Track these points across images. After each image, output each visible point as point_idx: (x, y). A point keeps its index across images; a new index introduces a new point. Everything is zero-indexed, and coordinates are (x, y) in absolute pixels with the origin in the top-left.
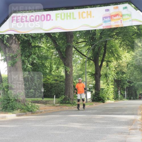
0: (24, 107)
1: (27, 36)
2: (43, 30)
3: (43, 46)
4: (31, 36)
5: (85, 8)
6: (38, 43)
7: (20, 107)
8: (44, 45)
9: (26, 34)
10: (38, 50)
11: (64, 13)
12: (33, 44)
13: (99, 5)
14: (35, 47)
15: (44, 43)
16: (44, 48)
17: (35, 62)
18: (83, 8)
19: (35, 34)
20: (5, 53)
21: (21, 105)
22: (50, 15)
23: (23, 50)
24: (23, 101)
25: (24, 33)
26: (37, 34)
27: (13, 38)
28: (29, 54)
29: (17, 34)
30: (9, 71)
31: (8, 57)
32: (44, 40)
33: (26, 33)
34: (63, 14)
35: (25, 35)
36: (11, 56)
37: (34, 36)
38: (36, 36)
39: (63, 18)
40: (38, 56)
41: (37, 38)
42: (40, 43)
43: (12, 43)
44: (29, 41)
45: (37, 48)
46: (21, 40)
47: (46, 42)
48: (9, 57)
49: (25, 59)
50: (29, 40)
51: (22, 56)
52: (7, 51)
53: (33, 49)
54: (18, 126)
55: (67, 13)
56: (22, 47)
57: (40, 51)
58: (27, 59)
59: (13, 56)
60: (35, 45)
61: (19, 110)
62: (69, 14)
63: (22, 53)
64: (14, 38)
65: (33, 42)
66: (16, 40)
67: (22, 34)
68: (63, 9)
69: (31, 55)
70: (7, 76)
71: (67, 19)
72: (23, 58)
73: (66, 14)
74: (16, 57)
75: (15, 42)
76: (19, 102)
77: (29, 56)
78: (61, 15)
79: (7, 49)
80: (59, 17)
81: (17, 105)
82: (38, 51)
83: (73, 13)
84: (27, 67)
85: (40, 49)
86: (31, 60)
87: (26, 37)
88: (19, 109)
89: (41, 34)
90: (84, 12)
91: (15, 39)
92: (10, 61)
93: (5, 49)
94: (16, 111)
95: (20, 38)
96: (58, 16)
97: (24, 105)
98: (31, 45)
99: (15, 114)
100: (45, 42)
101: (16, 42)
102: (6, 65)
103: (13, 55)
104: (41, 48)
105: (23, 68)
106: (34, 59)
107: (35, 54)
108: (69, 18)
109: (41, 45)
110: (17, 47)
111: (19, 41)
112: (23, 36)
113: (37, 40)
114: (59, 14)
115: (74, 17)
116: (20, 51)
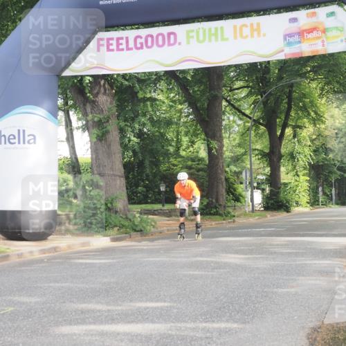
0: (126, 223)
1: (127, 78)
2: (162, 64)
3: (160, 97)
4: (136, 77)
5: (248, 16)
6: (150, 92)
7: (118, 223)
8: (162, 95)
9: (126, 74)
10: (152, 106)
11: (203, 28)
12: (140, 95)
13: (275, 9)
14: (145, 100)
15: (162, 91)
16: (164, 102)
17: (145, 130)
18: (243, 17)
19: (145, 73)
20: (85, 114)
21: (120, 219)
22: (174, 34)
23: (121, 107)
24: (125, 210)
25: (121, 73)
26: (149, 73)
27: (100, 83)
28: (133, 116)
29: (108, 75)
30: (95, 150)
31: (91, 122)
32: (162, 85)
33: (125, 72)
34: (201, 31)
35: (124, 76)
36: (96, 119)
37: (143, 78)
38: (146, 77)
39: (201, 38)
40: (151, 120)
41: (149, 82)
42: (154, 92)
43: (98, 93)
44: (131, 88)
45: (148, 103)
46: (117, 87)
47: (168, 89)
48: (94, 122)
49: (126, 125)
50: (133, 87)
51: (118, 119)
52: (89, 109)
53: (142, 104)
54: (115, 261)
55: (210, 29)
56: (119, 100)
57: (155, 109)
58: (129, 124)
59: (100, 121)
60: (144, 97)
61: (116, 229)
62: (213, 31)
63: (120, 114)
64: (102, 82)
65: (141, 89)
66: (107, 86)
67: (118, 75)
68: (200, 20)
69: (137, 116)
70: (90, 161)
71: (210, 41)
72: (122, 124)
73: (207, 31)
74: (108, 121)
75: (105, 90)
76: (116, 212)
77: (133, 120)
78: (198, 32)
79: (88, 105)
80: (193, 37)
81: (113, 219)
82: (150, 109)
83: (222, 28)
84: (129, 141)
85: (156, 104)
86: (137, 126)
87: (127, 80)
88: (116, 226)
89: (157, 73)
90: (246, 26)
91: (104, 85)
92: (95, 131)
93: (85, 105)
94: (109, 232)
95: (114, 83)
96: (191, 34)
97: (127, 218)
98: (137, 97)
99: (107, 236)
100: (165, 90)
101: (107, 92)
102: (88, 139)
103: (102, 117)
104: (158, 102)
105: (121, 144)
106: (144, 125)
107: (144, 115)
108: (213, 38)
109: (156, 97)
110: (109, 100)
111: (112, 89)
112: (120, 79)
113: (149, 85)
114: (193, 31)
115: (225, 37)
116: (115, 109)
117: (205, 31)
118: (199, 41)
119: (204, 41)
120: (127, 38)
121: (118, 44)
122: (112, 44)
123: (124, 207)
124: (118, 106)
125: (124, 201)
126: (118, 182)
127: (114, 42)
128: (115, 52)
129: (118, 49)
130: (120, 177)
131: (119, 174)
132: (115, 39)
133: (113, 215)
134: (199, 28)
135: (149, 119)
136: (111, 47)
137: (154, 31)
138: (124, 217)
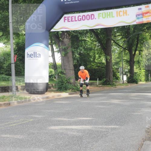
0: (75, 88)
2: (88, 27)
3: (88, 39)
4: (78, 32)
10: (84, 43)
12: (80, 39)
14: (82, 40)
16: (89, 41)
17: (82, 52)
18: (120, 8)
20: (59, 46)
21: (72, 86)
22: (93, 15)
23: (73, 43)
25: (73, 30)
26: (83, 30)
27: (65, 34)
29: (68, 31)
30: (63, 60)
32: (88, 35)
35: (74, 31)
37: (81, 32)
39: (104, 17)
40: (84, 48)
41: (83, 34)
42: (85, 37)
43: (64, 38)
47: (91, 36)
48: (62, 49)
50: (78, 35)
51: (72, 48)
52: (60, 44)
53: (81, 42)
56: (71, 41)
57: (86, 44)
58: (76, 50)
59: (65, 48)
61: (71, 90)
62: (108, 14)
63: (72, 46)
65: (80, 36)
66: (67, 35)
67: (72, 31)
69: (79, 47)
70: (61, 64)
71: (107, 17)
72: (73, 50)
74: (68, 49)
75: (67, 37)
77: (77, 48)
80: (101, 16)
81: (69, 86)
82: (84, 44)
83: (112, 12)
84: (76, 56)
86: (79, 50)
87: (75, 33)
88: (70, 89)
89: (86, 30)
90: (121, 11)
92: (63, 52)
93: (59, 42)
94: (68, 91)
95: (70, 34)
97: (75, 86)
99: (67, 93)
100: (89, 37)
102: (60, 55)
104: (87, 41)
105: (73, 57)
106: (81, 50)
107: (81, 46)
108: (109, 16)
109: (86, 39)
110: (68, 41)
111: (70, 36)
114: (101, 14)
115: (113, 16)
116: (70, 44)
117: (105, 14)
119: (105, 18)
120: (75, 17)
121: (72, 19)
123: (74, 82)
125: (74, 79)
126: (72, 72)
127: (70, 18)
129: (72, 21)
130: (72, 70)
133: (70, 84)
134: (103, 13)
136: (69, 20)
137: (86, 14)
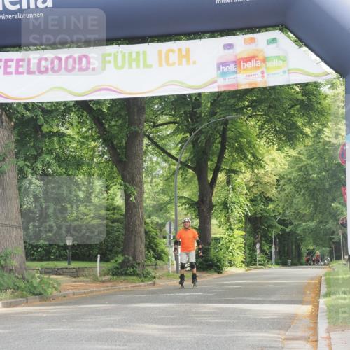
0: (23, 285)
1: (30, 107)
2: (71, 93)
3: (70, 132)
4: (40, 107)
5: (175, 40)
6: (58, 125)
7: (11, 285)
8: (71, 130)
9: (28, 103)
10: (59, 142)
11: (122, 52)
12: (45, 129)
13: (208, 32)
14: (51, 134)
15: (72, 125)
16: (73, 138)
17: (50, 171)
18: (171, 40)
19: (52, 103)
21: (15, 279)
22: (86, 56)
23: (21, 143)
24: (21, 268)
25: (22, 101)
26: (57, 102)
28: (36, 153)
29: (6, 104)
32: (72, 117)
33: (28, 101)
34: (120, 56)
35: (26, 106)
37: (49, 108)
38: (53, 108)
39: (120, 64)
40: (58, 158)
41: (55, 113)
42: (62, 125)
44: (35, 119)
45: (55, 139)
46: (16, 119)
47: (79, 123)
49: (27, 165)
50: (37, 118)
51: (17, 158)
53: (47, 140)
55: (130, 54)
56: (19, 134)
57: (63, 146)
58: (29, 164)
60: (50, 131)
61: (9, 292)
62: (134, 56)
63: (19, 151)
65: (46, 122)
66: (4, 117)
67: (19, 104)
68: (119, 42)
69: (40, 154)
71: (130, 67)
72: (21, 163)
73: (127, 55)
74: (4, 160)
75: (2, 122)
76: (11, 270)
77: (35, 158)
78: (116, 56)
80: (110, 62)
81: (6, 279)
82: (57, 146)
83: (144, 53)
85: (64, 140)
86: (40, 166)
87: (29, 110)
88: (9, 288)
89: (65, 103)
90: (172, 51)
95: (13, 113)
96: (108, 59)
97: (23, 278)
98: (42, 131)
100: (75, 124)
101: (4, 124)
104: (66, 138)
106: (49, 164)
107: (50, 152)
108: (134, 64)
109: (65, 132)
110: (6, 134)
111: (11, 121)
112: (21, 109)
113: (56, 117)
114: (110, 55)
115: (148, 63)
116: (13, 146)
117: (124, 55)
118: (117, 67)
119: (122, 67)
120: (29, 60)
121: (18, 66)
122: (10, 66)
123: (20, 265)
124: (17, 141)
125: (21, 257)
126: (14, 234)
127: (13, 64)
128: (14, 76)
129: (17, 72)
130: (16, 227)
131: (16, 224)
132: (15, 61)
133: (6, 274)
134: (118, 52)
135: (55, 158)
136: (9, 70)
137: (63, 53)
138: (20, 276)
